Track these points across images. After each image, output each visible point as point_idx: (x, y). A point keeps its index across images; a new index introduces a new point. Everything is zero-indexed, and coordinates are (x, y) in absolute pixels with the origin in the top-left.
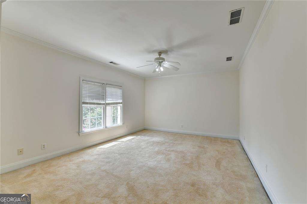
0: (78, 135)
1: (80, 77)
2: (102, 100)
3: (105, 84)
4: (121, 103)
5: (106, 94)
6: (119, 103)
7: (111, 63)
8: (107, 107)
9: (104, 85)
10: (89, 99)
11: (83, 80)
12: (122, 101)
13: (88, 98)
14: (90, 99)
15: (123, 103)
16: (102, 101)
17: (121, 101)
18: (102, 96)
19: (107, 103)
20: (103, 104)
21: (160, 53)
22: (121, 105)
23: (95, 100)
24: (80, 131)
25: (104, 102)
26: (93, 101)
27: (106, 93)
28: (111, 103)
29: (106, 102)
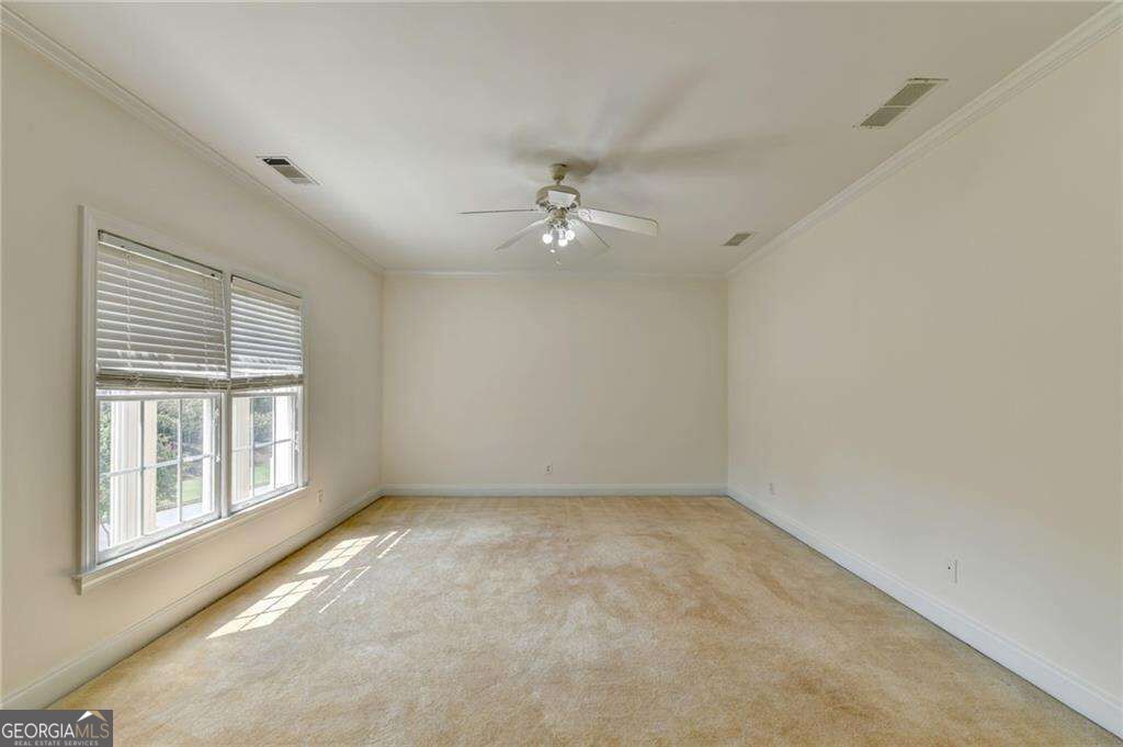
0: (73, 589)
1: (80, 209)
2: (210, 362)
3: (228, 271)
4: (298, 381)
5: (229, 332)
6: (289, 380)
7: (272, 162)
8: (234, 399)
9: (220, 279)
10: (140, 357)
11: (100, 232)
12: (301, 372)
13: (134, 348)
14: (145, 354)
15: (306, 382)
16: (212, 369)
17: (296, 371)
18: (210, 340)
19: (234, 381)
20: (221, 385)
21: (562, 169)
22: (297, 389)
23: (177, 360)
24: (86, 559)
25: (222, 375)
26: (163, 367)
27: (229, 325)
28: (255, 379)
29: (233, 376)
